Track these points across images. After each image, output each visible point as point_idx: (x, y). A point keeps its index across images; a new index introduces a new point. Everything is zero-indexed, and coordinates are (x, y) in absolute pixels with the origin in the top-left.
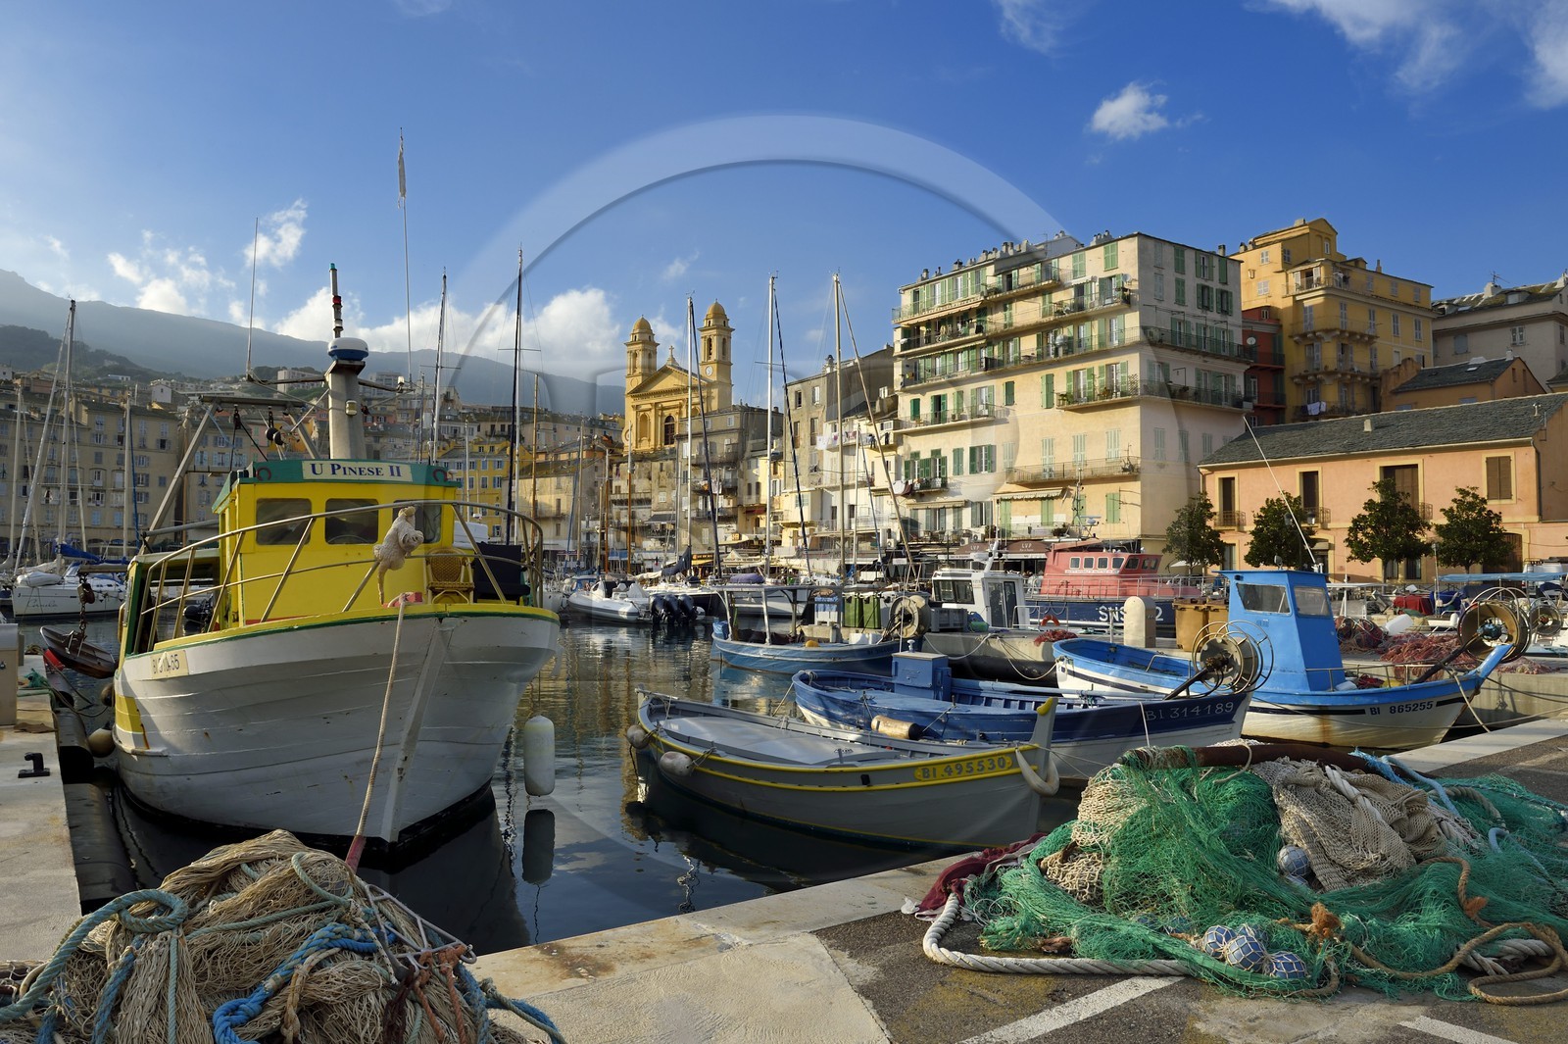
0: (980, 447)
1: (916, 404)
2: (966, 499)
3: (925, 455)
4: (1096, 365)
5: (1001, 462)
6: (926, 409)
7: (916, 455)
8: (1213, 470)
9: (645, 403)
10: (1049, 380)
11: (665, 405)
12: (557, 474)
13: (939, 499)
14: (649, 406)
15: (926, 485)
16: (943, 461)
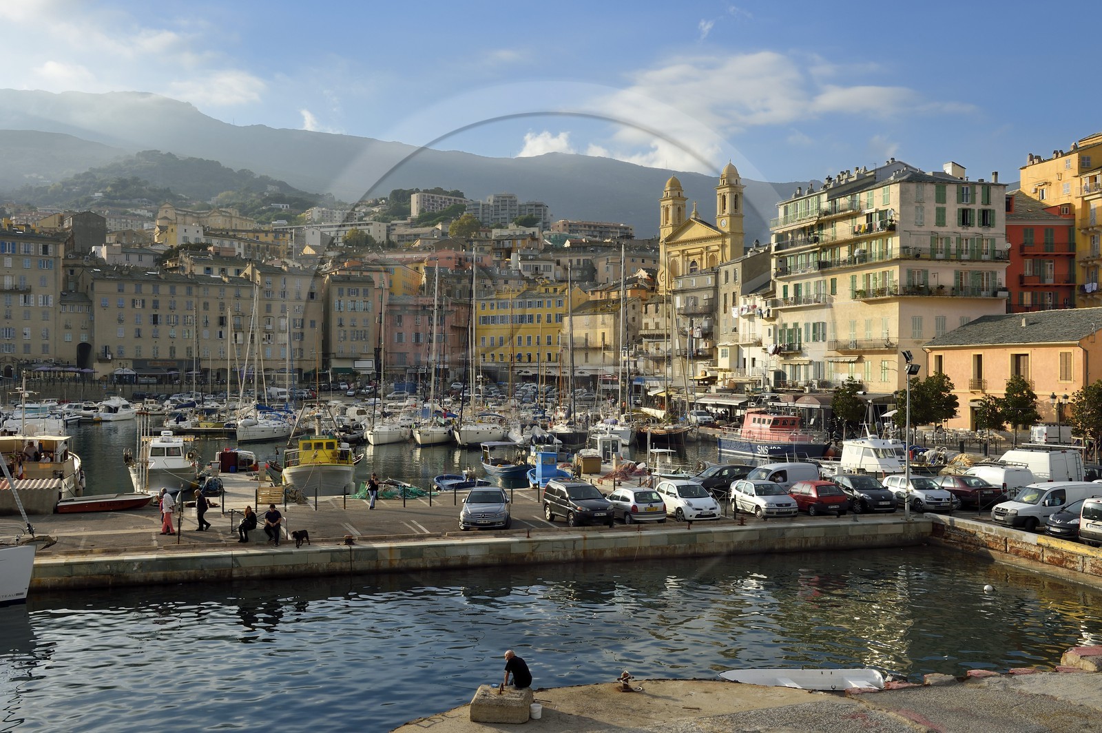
0: (819, 323)
1: (785, 288)
2: (810, 359)
3: (790, 326)
4: (879, 271)
5: (829, 336)
6: (791, 294)
7: (785, 325)
8: (932, 349)
9: (675, 250)
10: (854, 279)
11: (690, 251)
12: (603, 311)
13: (795, 358)
14: (678, 253)
15: (790, 347)
16: (800, 330)
